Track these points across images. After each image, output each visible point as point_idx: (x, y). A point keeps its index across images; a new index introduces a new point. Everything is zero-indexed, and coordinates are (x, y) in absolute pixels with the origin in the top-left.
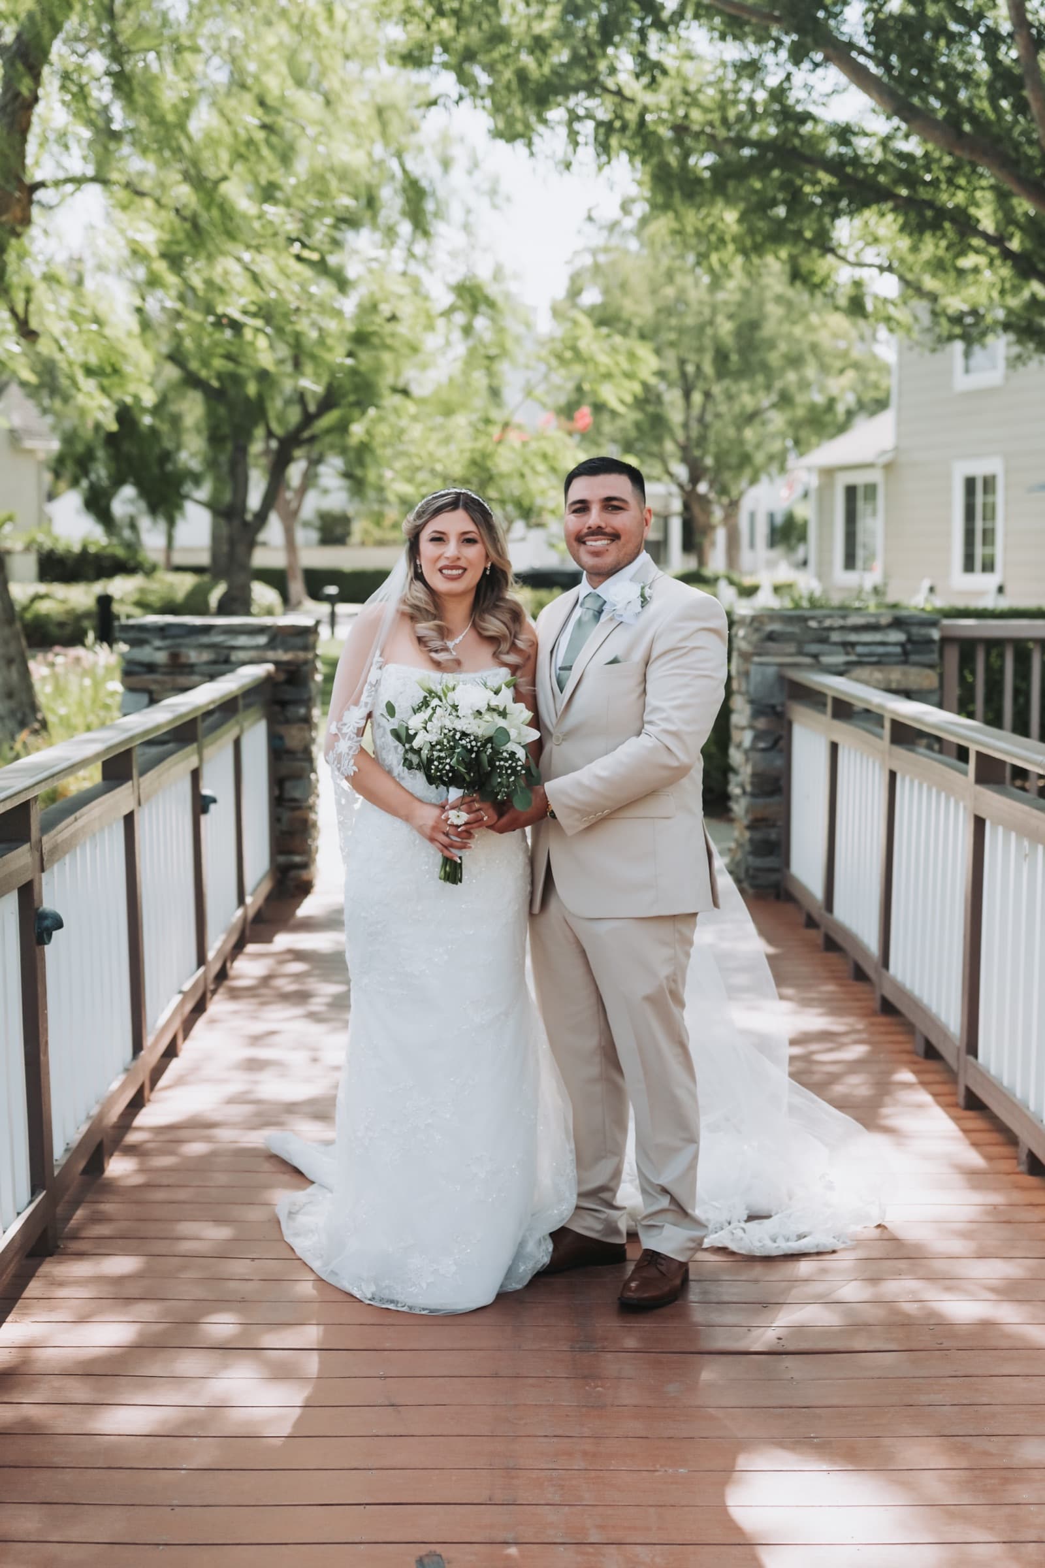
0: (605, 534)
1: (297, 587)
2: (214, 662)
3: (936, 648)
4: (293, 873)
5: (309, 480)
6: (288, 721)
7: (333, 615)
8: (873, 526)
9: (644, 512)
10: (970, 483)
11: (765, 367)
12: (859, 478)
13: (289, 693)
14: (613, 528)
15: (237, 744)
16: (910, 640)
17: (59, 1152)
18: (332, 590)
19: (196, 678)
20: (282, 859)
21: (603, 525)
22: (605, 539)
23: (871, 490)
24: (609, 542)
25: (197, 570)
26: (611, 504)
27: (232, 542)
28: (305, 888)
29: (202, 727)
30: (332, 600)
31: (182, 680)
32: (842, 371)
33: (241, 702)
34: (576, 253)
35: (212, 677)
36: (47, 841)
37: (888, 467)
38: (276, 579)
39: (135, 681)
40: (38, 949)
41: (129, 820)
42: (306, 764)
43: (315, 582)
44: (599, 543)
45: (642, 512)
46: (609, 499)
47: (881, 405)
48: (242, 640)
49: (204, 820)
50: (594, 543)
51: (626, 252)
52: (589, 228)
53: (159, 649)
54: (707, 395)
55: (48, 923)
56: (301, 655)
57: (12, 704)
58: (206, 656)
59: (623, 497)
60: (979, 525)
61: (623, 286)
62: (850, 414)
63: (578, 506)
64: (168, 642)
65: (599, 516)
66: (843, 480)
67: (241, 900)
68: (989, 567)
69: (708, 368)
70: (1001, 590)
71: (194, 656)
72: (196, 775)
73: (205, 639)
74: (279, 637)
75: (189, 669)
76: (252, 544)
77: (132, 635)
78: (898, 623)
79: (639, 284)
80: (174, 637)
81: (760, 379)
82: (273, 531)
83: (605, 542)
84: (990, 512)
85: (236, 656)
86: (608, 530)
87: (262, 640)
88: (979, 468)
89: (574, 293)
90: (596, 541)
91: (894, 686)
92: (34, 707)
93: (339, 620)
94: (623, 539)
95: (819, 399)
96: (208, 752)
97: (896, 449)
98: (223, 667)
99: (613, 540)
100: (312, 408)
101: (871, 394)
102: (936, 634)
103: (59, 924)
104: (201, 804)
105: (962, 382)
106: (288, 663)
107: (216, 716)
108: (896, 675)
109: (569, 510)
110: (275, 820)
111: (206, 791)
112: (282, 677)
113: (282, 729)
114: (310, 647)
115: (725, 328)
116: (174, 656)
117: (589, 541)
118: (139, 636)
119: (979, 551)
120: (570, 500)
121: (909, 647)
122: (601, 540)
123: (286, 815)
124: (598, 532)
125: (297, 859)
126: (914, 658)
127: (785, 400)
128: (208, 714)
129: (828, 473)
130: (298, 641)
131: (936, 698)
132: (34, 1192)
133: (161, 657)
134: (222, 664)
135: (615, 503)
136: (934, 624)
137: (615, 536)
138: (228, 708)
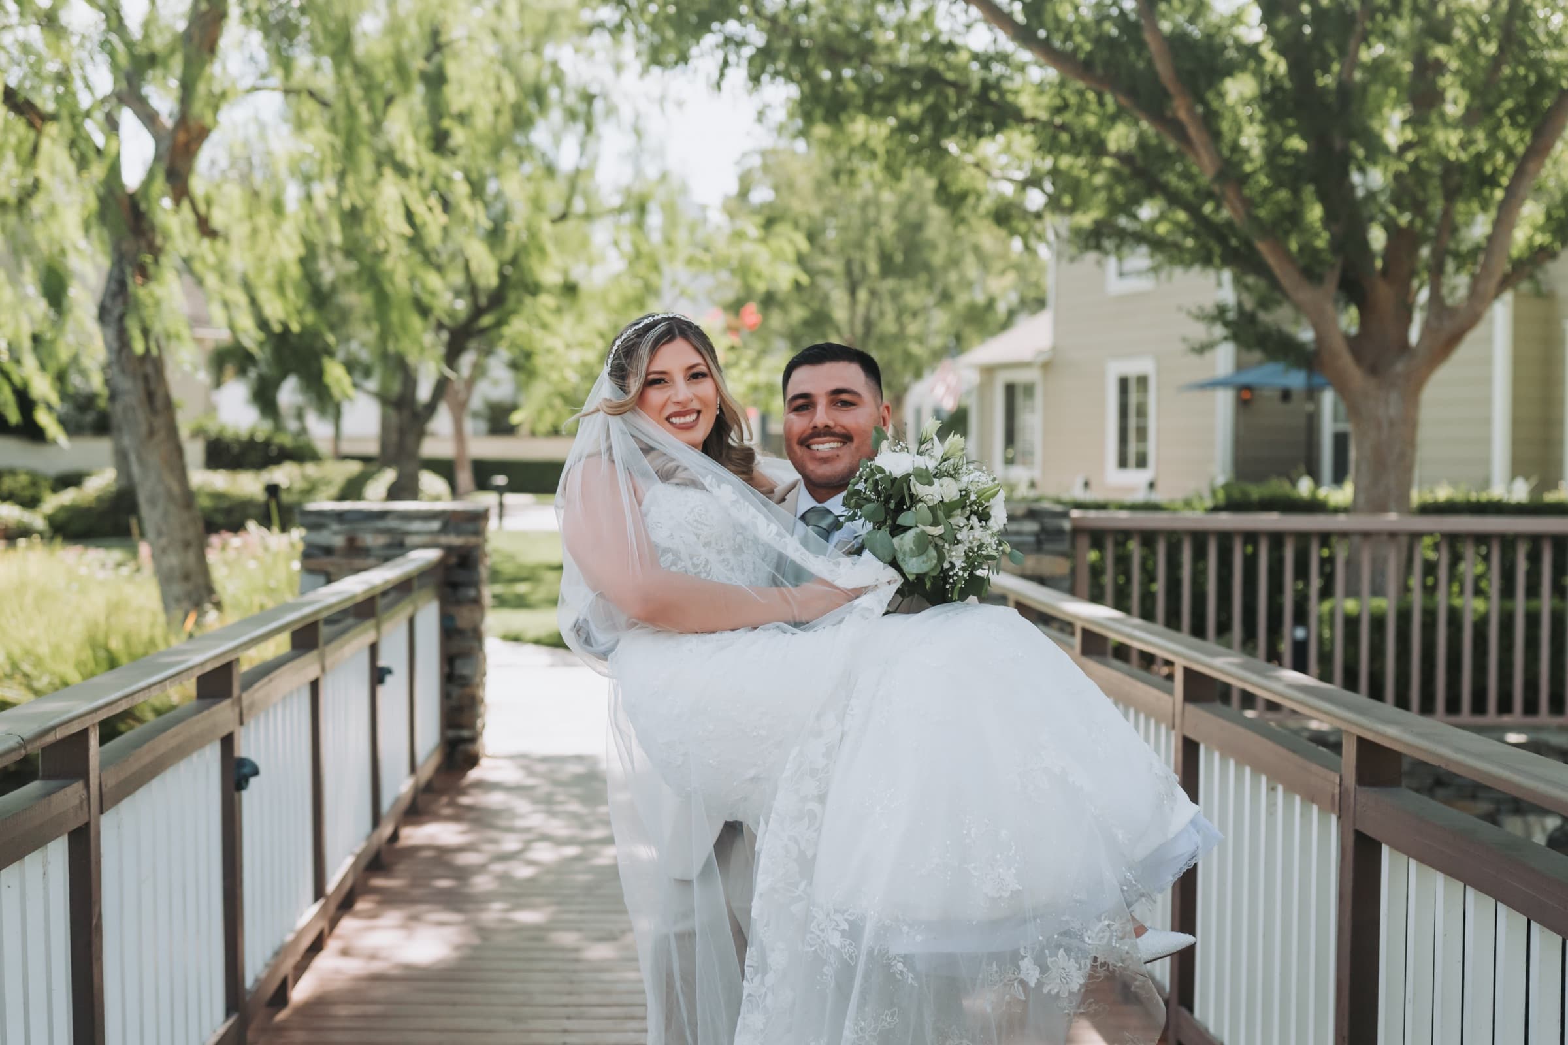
0: (833, 434)
1: (465, 477)
2: (389, 546)
3: (1068, 538)
4: (462, 747)
5: (479, 370)
6: (459, 602)
7: (501, 505)
8: (1032, 421)
9: (881, 408)
10: (1124, 384)
11: (927, 267)
12: (1020, 377)
13: (461, 575)
14: (844, 427)
15: (411, 622)
16: (1043, 530)
17: (249, 982)
18: (500, 480)
19: (371, 561)
20: (451, 733)
21: (831, 423)
22: (834, 441)
23: (1029, 390)
24: (839, 445)
25: (365, 459)
26: (841, 398)
27: (402, 432)
28: (473, 761)
29: (381, 603)
30: (501, 490)
31: (358, 563)
32: (1003, 272)
33: (416, 584)
34: (745, 155)
35: (386, 559)
36: (246, 698)
37: (1046, 366)
38: (445, 469)
39: (314, 563)
40: (236, 795)
41: (315, 685)
42: (476, 644)
43: (483, 473)
44: (827, 446)
45: (878, 409)
46: (838, 392)
47: (1040, 303)
48: (416, 526)
49: (381, 691)
50: (821, 447)
51: (794, 153)
52: (758, 129)
53: (336, 533)
54: (873, 293)
55: (246, 770)
56: (472, 540)
57: (189, 586)
58: (382, 540)
59: (856, 389)
60: (1132, 422)
61: (791, 186)
62: (1012, 314)
63: (800, 402)
64: (345, 527)
65: (826, 413)
66: (1002, 378)
67: (413, 768)
68: (1142, 462)
69: (873, 267)
70: (1152, 485)
71: (370, 540)
72: (374, 649)
73: (381, 524)
74: (450, 521)
75: (365, 552)
76: (421, 434)
77: (312, 519)
78: (1032, 514)
79: (805, 183)
80: (351, 521)
81: (923, 277)
82: (442, 422)
83: (835, 445)
84: (1142, 412)
85: (410, 540)
86: (838, 430)
87: (435, 525)
88: (1132, 368)
89: (744, 194)
90: (823, 443)
91: (1029, 572)
92: (209, 590)
93: (507, 511)
94: (856, 440)
95: (980, 299)
96: (386, 628)
97: (1054, 349)
98: (398, 551)
99: (845, 443)
100: (483, 301)
101: (1032, 294)
102: (1067, 525)
103: (256, 772)
104: (378, 675)
105: (1115, 286)
106: (460, 548)
107: (392, 596)
108: (1031, 562)
109: (789, 407)
110: (446, 695)
111: (382, 663)
112: (453, 560)
113: (453, 610)
114: (479, 533)
115: (889, 226)
116: (351, 541)
117: (814, 444)
118: (316, 522)
119: (1133, 448)
120: (790, 395)
121: (1043, 537)
122: (829, 442)
123: (456, 692)
124: (826, 432)
125: (466, 733)
126: (1047, 546)
127: (946, 297)
128: (384, 594)
129: (989, 371)
130: (470, 527)
131: (1067, 584)
132: (228, 1014)
133: (338, 541)
134: (397, 547)
135: (845, 397)
136: (1065, 515)
137: (846, 438)
138: (404, 588)
